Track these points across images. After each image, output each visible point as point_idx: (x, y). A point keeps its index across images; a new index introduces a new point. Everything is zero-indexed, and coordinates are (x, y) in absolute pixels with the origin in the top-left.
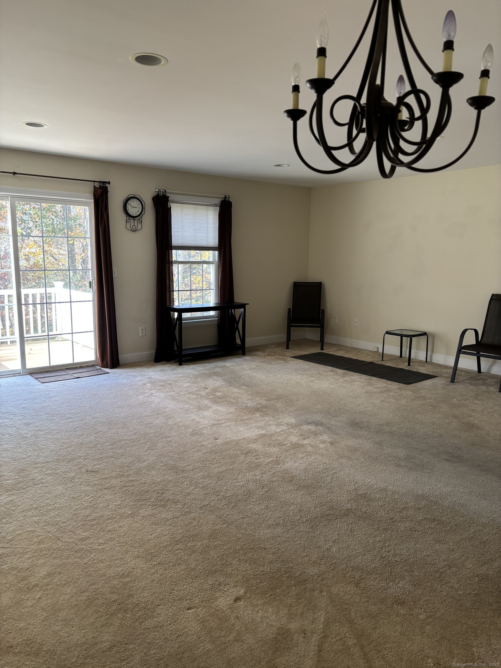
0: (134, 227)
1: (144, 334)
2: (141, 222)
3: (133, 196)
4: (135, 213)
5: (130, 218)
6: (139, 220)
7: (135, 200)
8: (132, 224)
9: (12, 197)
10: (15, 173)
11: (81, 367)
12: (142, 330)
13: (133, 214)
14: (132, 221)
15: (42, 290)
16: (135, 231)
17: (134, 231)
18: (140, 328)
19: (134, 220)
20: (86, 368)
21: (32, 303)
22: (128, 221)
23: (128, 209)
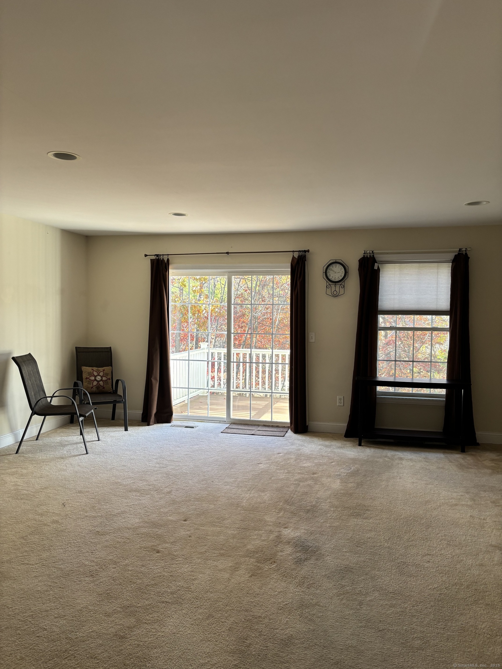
0: (335, 293)
1: (342, 404)
2: (344, 286)
3: (335, 261)
4: (337, 278)
5: (331, 283)
6: (341, 285)
7: (338, 265)
8: (333, 289)
9: (229, 272)
10: (228, 253)
11: (277, 427)
12: (340, 399)
13: (335, 279)
14: (333, 286)
15: (248, 351)
16: (337, 296)
17: (335, 296)
18: (338, 397)
19: (335, 285)
20: (276, 428)
21: (242, 361)
22: (328, 287)
23: (330, 275)
